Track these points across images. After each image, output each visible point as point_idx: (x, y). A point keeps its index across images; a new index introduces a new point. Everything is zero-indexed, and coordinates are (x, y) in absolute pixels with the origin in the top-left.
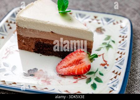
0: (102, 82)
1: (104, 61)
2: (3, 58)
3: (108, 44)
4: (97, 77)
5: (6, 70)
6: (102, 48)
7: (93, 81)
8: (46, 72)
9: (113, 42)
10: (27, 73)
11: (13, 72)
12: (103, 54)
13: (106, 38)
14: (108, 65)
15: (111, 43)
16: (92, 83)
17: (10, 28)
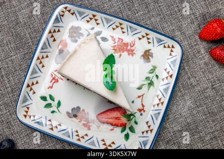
0: (135, 133)
1: (142, 105)
2: (49, 88)
3: (151, 80)
4: (132, 126)
5: (52, 105)
6: (144, 85)
7: (127, 130)
8: (88, 113)
9: (157, 76)
10: (70, 112)
11: (59, 108)
12: (143, 95)
13: (152, 70)
14: (144, 111)
15: (154, 79)
16: (125, 133)
17: (54, 40)
